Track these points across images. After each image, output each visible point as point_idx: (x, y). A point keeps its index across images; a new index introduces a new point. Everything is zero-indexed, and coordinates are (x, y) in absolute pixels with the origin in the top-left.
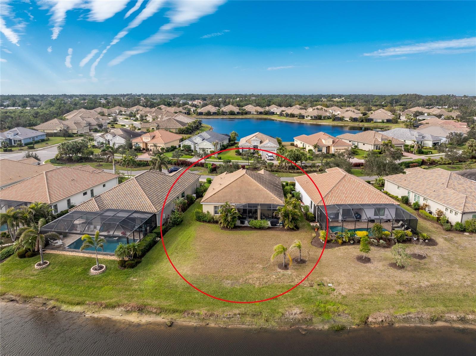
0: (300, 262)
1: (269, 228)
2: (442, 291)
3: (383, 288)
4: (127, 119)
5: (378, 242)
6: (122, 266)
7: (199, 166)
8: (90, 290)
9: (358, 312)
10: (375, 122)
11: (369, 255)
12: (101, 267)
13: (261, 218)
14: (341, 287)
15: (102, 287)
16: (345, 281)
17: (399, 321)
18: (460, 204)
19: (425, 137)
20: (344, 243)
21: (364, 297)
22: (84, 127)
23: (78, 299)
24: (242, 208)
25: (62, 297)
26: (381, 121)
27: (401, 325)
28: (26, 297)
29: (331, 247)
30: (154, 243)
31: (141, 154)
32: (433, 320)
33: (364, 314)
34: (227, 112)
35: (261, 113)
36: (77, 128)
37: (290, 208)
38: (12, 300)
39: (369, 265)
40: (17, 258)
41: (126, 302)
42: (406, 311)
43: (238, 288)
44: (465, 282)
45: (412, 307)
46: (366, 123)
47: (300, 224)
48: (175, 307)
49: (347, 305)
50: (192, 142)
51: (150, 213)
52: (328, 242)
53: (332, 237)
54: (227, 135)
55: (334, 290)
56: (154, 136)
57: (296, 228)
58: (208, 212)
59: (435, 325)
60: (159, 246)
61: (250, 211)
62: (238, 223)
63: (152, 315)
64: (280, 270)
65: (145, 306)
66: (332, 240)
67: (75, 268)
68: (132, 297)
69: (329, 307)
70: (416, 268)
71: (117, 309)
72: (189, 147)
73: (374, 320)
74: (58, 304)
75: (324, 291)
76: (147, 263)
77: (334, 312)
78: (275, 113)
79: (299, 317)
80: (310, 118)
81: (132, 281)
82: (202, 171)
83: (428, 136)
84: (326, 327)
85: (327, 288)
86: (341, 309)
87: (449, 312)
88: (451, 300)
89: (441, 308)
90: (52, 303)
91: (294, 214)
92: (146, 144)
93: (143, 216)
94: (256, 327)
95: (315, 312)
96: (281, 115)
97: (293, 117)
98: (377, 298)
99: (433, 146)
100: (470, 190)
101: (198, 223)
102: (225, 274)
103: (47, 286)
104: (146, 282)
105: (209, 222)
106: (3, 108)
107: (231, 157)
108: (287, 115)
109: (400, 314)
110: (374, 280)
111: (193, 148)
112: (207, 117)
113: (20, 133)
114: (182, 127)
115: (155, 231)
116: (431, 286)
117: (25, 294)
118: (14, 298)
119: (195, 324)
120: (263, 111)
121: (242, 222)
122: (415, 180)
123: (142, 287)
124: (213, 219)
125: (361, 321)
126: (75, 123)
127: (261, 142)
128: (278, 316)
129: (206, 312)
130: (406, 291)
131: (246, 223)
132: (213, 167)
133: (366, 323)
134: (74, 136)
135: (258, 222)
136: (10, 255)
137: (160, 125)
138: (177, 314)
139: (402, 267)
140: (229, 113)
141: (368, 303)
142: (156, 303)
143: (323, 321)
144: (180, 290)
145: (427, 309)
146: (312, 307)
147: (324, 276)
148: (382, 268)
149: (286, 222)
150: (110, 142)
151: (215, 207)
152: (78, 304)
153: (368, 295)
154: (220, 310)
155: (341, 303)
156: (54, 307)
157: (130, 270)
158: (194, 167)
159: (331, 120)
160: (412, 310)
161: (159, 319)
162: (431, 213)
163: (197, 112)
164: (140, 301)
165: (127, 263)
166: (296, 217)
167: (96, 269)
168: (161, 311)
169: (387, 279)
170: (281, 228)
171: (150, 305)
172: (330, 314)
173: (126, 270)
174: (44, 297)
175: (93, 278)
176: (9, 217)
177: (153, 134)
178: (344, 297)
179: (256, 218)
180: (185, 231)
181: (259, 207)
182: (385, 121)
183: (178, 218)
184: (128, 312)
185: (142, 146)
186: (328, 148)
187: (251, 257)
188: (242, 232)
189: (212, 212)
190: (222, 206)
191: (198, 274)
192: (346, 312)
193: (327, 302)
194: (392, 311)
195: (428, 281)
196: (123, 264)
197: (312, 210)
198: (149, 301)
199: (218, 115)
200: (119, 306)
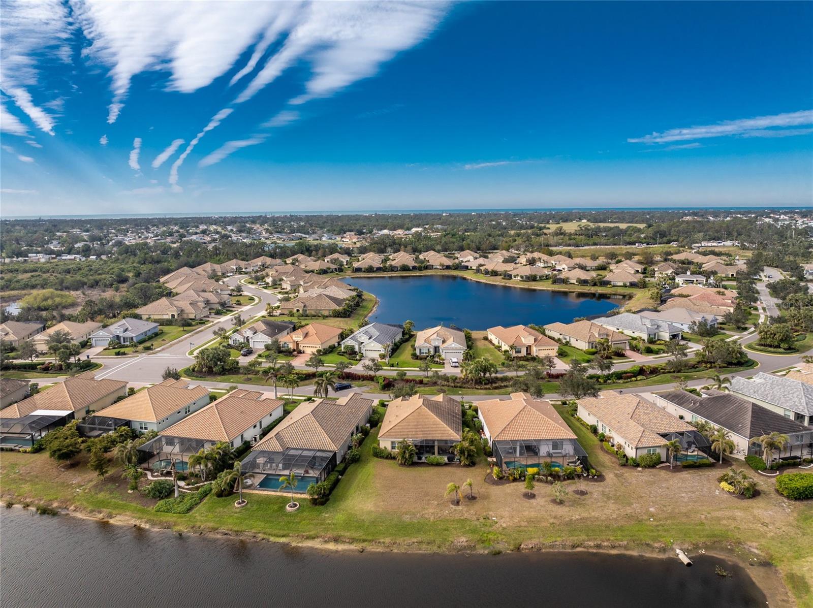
0: (472, 498)
1: (446, 464)
2: (589, 523)
3: (539, 521)
4: (253, 283)
5: (547, 478)
6: (313, 504)
7: (368, 380)
8: (291, 525)
9: (513, 540)
10: (614, 286)
11: (533, 491)
12: (296, 505)
13: (439, 453)
14: (503, 520)
15: (300, 522)
16: (507, 515)
17: (546, 548)
18: (636, 438)
19: (660, 327)
20: (515, 480)
21: (521, 529)
22: (203, 308)
23: (281, 532)
24: (419, 444)
25: (268, 531)
26: (621, 284)
27: (548, 550)
28: (238, 531)
29: (503, 484)
30: (337, 481)
31: (292, 358)
32: (574, 547)
33: (517, 542)
34: (397, 267)
35: (448, 267)
36: (194, 312)
37: (466, 444)
38: (226, 534)
39: (532, 501)
40: (215, 497)
41: (323, 534)
42: (554, 539)
43: (416, 521)
44: (611, 515)
45: (559, 536)
46: (601, 288)
47: (477, 460)
48: (364, 537)
49: (504, 535)
50: (356, 341)
51: (330, 451)
52: (501, 478)
53: (505, 473)
54: (400, 326)
55: (497, 523)
56: (307, 333)
57: (473, 464)
58: (385, 448)
59: (574, 550)
60: (341, 485)
61: (427, 447)
62: (415, 459)
63: (346, 544)
64: (452, 506)
65: (339, 537)
66: (504, 477)
67: (271, 506)
68: (327, 530)
69: (490, 536)
70: (574, 503)
71: (316, 540)
72: (352, 348)
73: (525, 547)
74: (265, 536)
75: (488, 524)
76: (335, 501)
77: (495, 540)
78: (469, 268)
79: (465, 544)
80: (519, 278)
81: (325, 517)
82: (372, 387)
83: (665, 326)
84: (486, 552)
85: (491, 521)
86: (500, 539)
87: (589, 540)
88: (593, 531)
89: (584, 537)
90: (261, 536)
91: (469, 451)
92: (297, 344)
93: (324, 455)
94: (430, 552)
95: (478, 541)
96: (478, 271)
97: (496, 276)
98: (531, 529)
99: (671, 339)
100: (655, 421)
101: (376, 459)
102: (404, 510)
103: (251, 522)
104: (337, 517)
105: (387, 458)
106: (54, 256)
107: (406, 363)
108: (487, 272)
109: (548, 542)
110: (533, 514)
111: (357, 349)
112: (368, 276)
113: (130, 328)
114: (338, 308)
115: (336, 469)
116: (581, 519)
117: (236, 529)
118: (226, 532)
119: (382, 551)
120: (451, 264)
121: (420, 458)
122: (604, 408)
123: (335, 522)
124: (391, 455)
125: (516, 548)
126: (190, 304)
127: (444, 342)
128: (448, 544)
129: (390, 541)
130: (558, 523)
131: (424, 460)
132: (385, 382)
133: (519, 549)
134: (193, 323)
135: (436, 457)
136: (207, 494)
137: (307, 305)
138: (366, 543)
139: (561, 503)
140: (401, 268)
141: (523, 533)
142: (348, 534)
143: (484, 548)
144: (367, 523)
145: (571, 538)
146: (477, 537)
147: (491, 511)
148: (542, 504)
149: (462, 459)
150: (250, 340)
151: (393, 443)
152: (283, 536)
153: (525, 527)
154: (402, 539)
155: (501, 534)
156: (263, 539)
157: (322, 507)
158: (362, 381)
159: (550, 281)
160: (558, 539)
161: (352, 547)
162: (613, 446)
163: (353, 267)
164: (335, 534)
165: (318, 501)
166: (472, 454)
167: (291, 507)
168: (353, 541)
169: (545, 513)
170: (458, 464)
171: (343, 536)
172: (491, 542)
173: (317, 507)
174: (253, 531)
175: (290, 515)
176: (202, 458)
177: (305, 330)
178: (504, 529)
179: (433, 454)
180: (364, 468)
181: (436, 443)
182: (628, 284)
183: (356, 455)
184: (326, 542)
185: (291, 346)
186: (529, 348)
187: (427, 494)
188: (419, 468)
189: (389, 448)
190: (399, 442)
191: (381, 510)
192: (504, 540)
193: (489, 533)
194: (541, 540)
195: (580, 515)
196: (315, 502)
197: (490, 444)
198: (342, 533)
199: (384, 271)
200: (318, 537)
